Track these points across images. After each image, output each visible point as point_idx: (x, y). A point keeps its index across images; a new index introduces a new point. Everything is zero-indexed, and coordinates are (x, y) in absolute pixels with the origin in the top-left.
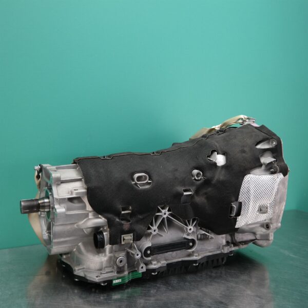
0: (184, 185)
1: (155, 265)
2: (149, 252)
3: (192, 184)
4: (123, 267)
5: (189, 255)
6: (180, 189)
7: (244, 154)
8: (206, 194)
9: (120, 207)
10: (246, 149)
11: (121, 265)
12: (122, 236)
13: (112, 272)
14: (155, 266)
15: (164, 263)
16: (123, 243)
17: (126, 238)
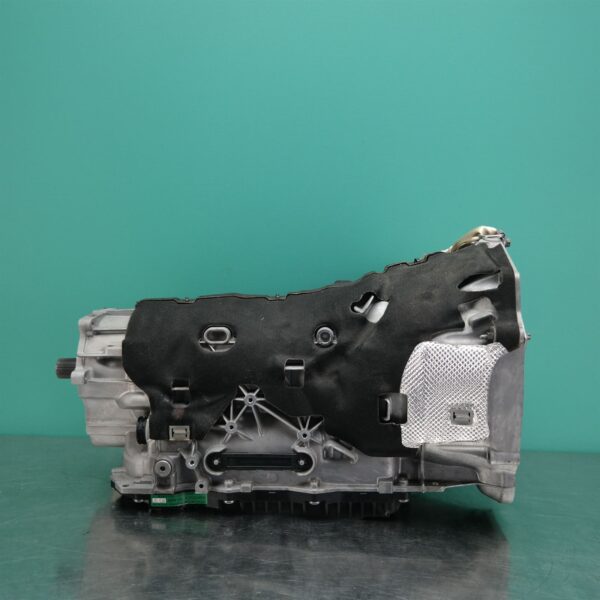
0: (293, 352)
1: (229, 486)
2: (216, 462)
3: (310, 352)
4: (168, 478)
5: (305, 484)
6: (281, 359)
7: (425, 302)
8: (337, 372)
9: (170, 379)
10: (436, 292)
11: (163, 474)
12: (171, 427)
13: (149, 483)
14: (229, 489)
15: (247, 488)
16: (171, 439)
17: (176, 432)
